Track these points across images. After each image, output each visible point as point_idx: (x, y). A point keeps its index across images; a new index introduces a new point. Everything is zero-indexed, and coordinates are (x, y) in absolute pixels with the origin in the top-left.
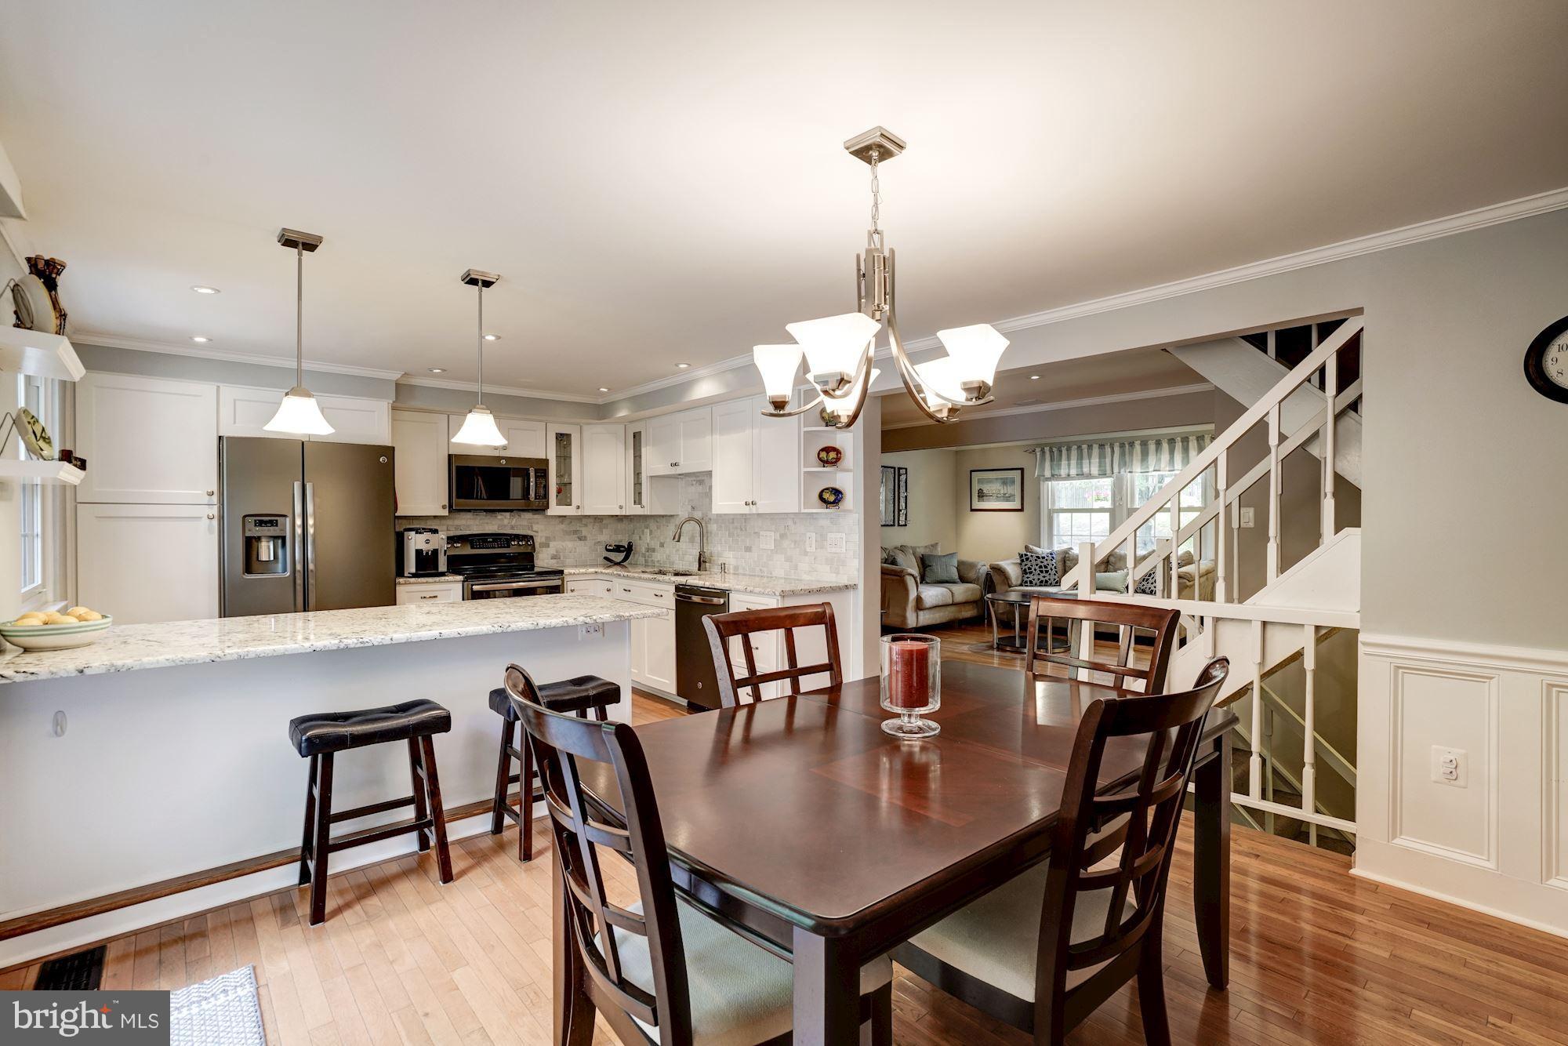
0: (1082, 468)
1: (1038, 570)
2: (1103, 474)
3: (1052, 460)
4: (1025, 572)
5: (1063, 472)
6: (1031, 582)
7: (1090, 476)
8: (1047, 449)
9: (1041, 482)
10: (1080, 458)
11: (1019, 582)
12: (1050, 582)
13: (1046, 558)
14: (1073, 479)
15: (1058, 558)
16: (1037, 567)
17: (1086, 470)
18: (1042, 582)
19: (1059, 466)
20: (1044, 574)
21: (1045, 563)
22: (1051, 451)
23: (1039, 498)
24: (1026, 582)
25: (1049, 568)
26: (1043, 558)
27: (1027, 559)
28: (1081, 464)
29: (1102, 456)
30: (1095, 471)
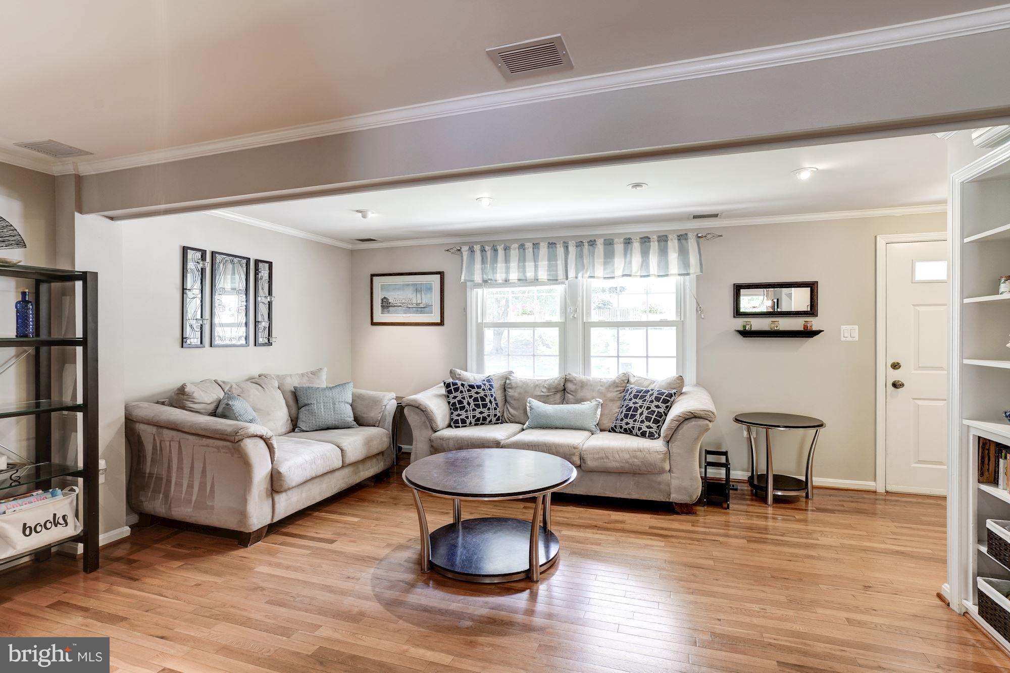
0: (524, 272)
1: (472, 403)
2: (554, 280)
3: (483, 262)
4: (453, 407)
5: (500, 276)
6: (464, 421)
7: (536, 281)
8: (477, 248)
9: (468, 290)
10: (522, 259)
11: (447, 423)
12: (489, 419)
13: (483, 387)
14: (513, 285)
15: (497, 385)
16: (471, 401)
17: (530, 274)
18: (478, 419)
19: (494, 270)
20: (481, 409)
21: (482, 394)
22: (483, 250)
23: (465, 309)
24: (456, 422)
25: (487, 400)
26: (479, 387)
27: (457, 390)
28: (524, 267)
29: (552, 258)
30: (543, 275)
